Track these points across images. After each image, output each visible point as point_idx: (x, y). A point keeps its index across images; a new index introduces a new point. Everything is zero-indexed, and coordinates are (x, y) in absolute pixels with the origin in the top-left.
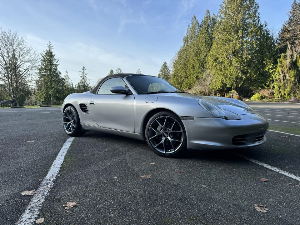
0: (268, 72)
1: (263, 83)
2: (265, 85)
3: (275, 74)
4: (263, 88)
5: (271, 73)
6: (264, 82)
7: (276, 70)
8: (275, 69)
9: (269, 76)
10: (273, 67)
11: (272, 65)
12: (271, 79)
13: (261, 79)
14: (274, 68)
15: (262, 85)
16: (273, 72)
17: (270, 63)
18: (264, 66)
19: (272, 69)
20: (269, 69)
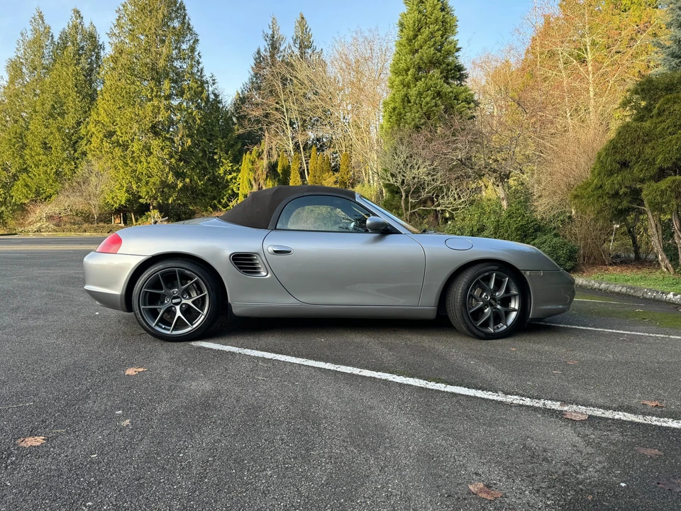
0: (223, 178)
1: (214, 198)
2: (220, 202)
3: (235, 183)
4: (215, 208)
5: (229, 180)
6: (217, 197)
7: (237, 175)
8: (235, 174)
9: (226, 186)
10: (232, 168)
11: (230, 165)
12: (230, 192)
13: (212, 191)
14: (234, 171)
15: (215, 203)
16: (231, 179)
17: (226, 160)
18: (216, 165)
19: (230, 174)
20: (225, 173)
